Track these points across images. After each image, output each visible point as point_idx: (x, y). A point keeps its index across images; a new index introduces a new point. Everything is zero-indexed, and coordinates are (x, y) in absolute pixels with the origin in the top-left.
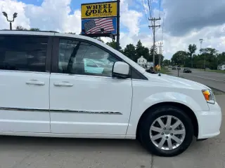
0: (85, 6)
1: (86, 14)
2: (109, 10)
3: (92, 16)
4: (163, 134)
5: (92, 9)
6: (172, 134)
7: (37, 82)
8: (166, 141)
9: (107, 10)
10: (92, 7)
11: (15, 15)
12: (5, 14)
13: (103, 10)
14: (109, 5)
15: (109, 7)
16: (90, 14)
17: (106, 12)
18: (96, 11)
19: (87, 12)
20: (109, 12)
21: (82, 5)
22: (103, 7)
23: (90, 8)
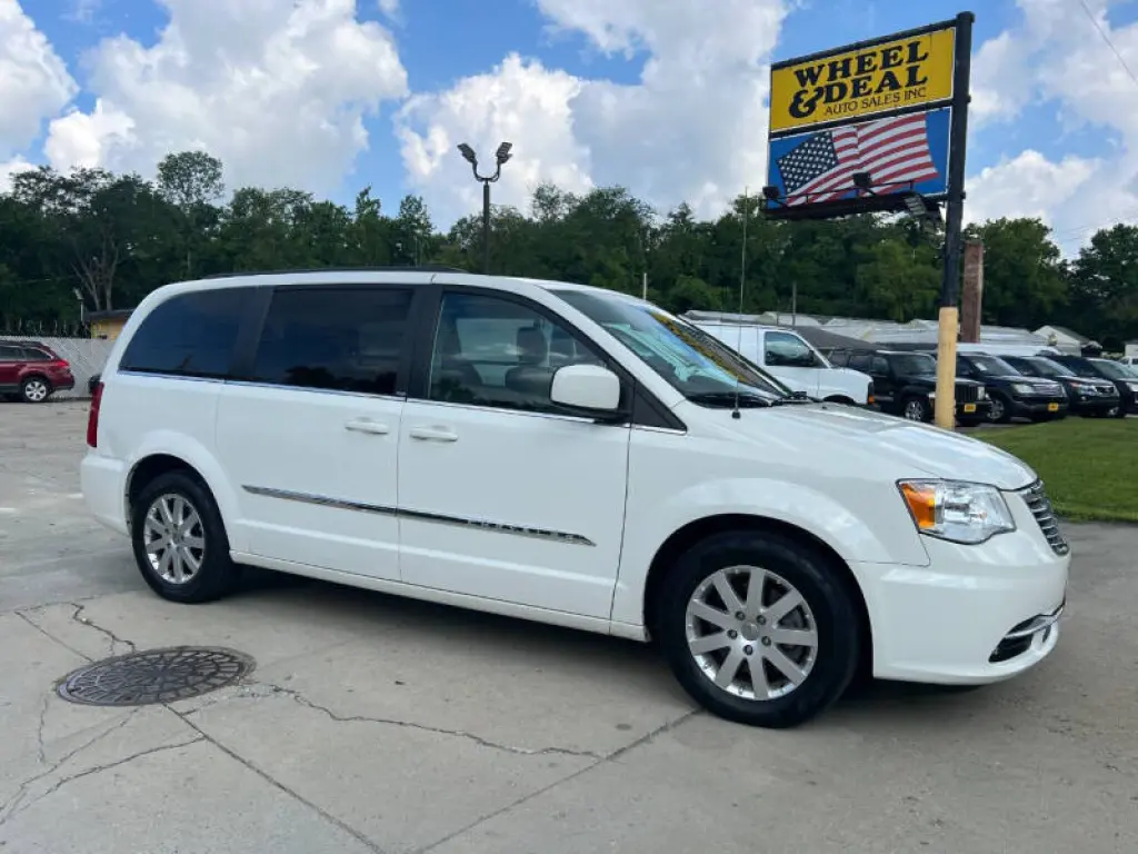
0: (790, 73)
1: (794, 112)
2: (912, 72)
3: (821, 115)
4: (733, 635)
5: (823, 81)
6: (766, 641)
7: (371, 426)
8: (745, 663)
9: (901, 74)
10: (826, 72)
11: (503, 154)
12: (468, 153)
13: (878, 76)
14: (913, 47)
15: (913, 57)
16: (812, 105)
17: (894, 85)
18: (843, 88)
19: (798, 99)
20: (912, 81)
21: (775, 67)
22: (878, 61)
23: (814, 78)
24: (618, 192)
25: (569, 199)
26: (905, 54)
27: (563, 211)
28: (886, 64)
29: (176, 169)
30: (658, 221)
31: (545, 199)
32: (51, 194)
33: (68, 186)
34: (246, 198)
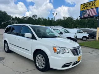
2: (95, 4)
3: (85, 9)
9: (94, 5)
12: (53, 14)
13: (91, 5)
14: (95, 2)
15: (95, 3)
16: (85, 8)
17: (93, 6)
18: (88, 6)
19: (83, 7)
20: (95, 5)
21: (81, 5)
22: (91, 3)
23: (85, 5)
24: (71, 17)
25: (66, 18)
26: (94, 3)
27: (66, 19)
28: (92, 4)
29: (33, 16)
30: (75, 19)
31: (64, 18)
32: (24, 18)
33: (25, 18)
34: (39, 18)
